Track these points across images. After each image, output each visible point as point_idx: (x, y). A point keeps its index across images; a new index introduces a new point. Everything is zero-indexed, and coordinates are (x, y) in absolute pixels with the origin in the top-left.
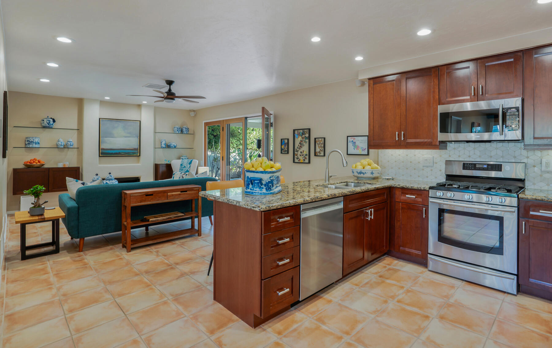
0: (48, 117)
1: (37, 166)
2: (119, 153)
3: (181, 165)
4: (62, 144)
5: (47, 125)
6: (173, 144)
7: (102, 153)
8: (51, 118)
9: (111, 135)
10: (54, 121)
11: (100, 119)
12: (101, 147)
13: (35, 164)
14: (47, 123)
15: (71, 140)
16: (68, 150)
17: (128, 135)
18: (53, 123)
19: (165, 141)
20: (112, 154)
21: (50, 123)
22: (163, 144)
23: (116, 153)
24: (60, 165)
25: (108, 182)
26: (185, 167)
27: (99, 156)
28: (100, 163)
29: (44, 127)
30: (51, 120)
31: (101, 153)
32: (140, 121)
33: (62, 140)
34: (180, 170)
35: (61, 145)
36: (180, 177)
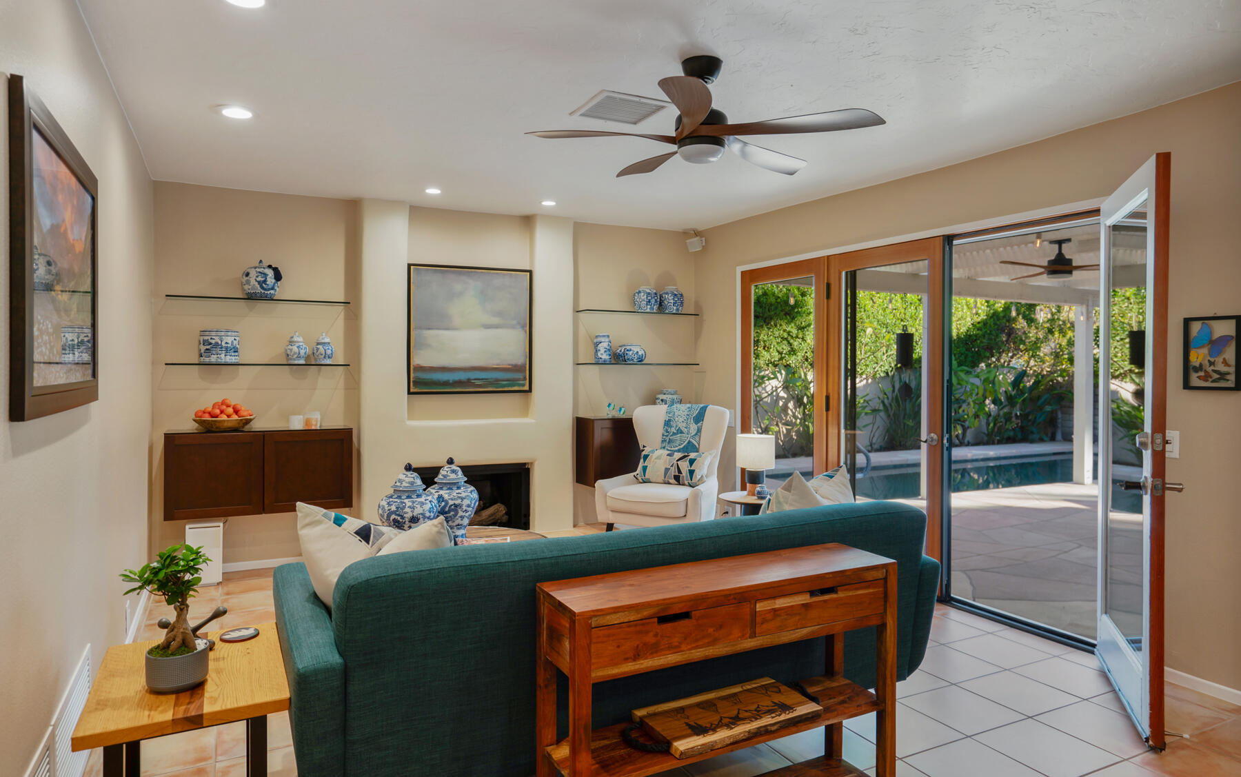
0: (261, 261)
1: (230, 425)
2: (468, 382)
3: (668, 423)
4: (302, 352)
5: (259, 290)
6: (635, 349)
7: (418, 383)
8: (270, 267)
9: (443, 322)
10: (278, 277)
11: (409, 266)
12: (416, 361)
13: (224, 417)
14: (259, 282)
15: (327, 340)
16: (319, 371)
17: (496, 320)
18: (274, 281)
19: (607, 340)
20: (446, 384)
21: (265, 281)
22: (602, 351)
23: (459, 383)
24: (297, 424)
25: (446, 497)
26: (682, 432)
27: (409, 393)
28: (411, 416)
29: (251, 297)
30: (270, 273)
31: (413, 382)
32: (530, 272)
33: (301, 339)
34: (663, 441)
35: (299, 357)
36: (667, 470)
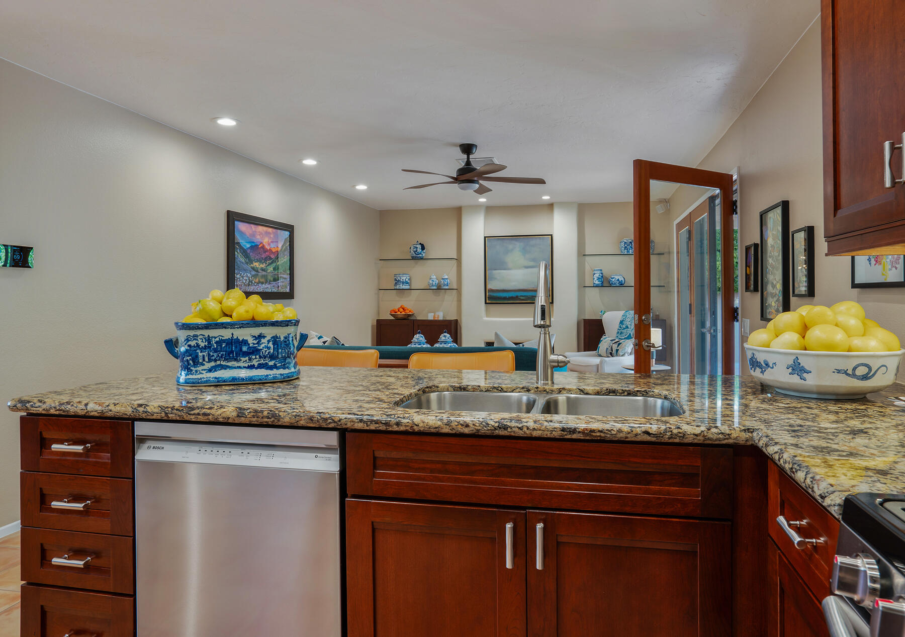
0: (417, 242)
1: (401, 316)
2: (517, 298)
3: (621, 322)
4: (434, 283)
5: (415, 255)
6: (617, 277)
7: (490, 298)
8: (420, 244)
9: (503, 266)
10: (423, 248)
11: (485, 237)
12: (489, 287)
13: (399, 313)
14: (414, 251)
15: (446, 277)
16: (445, 293)
17: (531, 264)
18: (421, 250)
19: (599, 272)
20: (505, 298)
21: (417, 250)
22: (596, 279)
23: (512, 298)
24: (430, 317)
26: (628, 328)
27: (486, 303)
28: (488, 314)
29: (413, 258)
30: (419, 247)
31: (488, 297)
32: (551, 235)
33: (435, 277)
34: (618, 333)
35: (433, 286)
36: (607, 349)
